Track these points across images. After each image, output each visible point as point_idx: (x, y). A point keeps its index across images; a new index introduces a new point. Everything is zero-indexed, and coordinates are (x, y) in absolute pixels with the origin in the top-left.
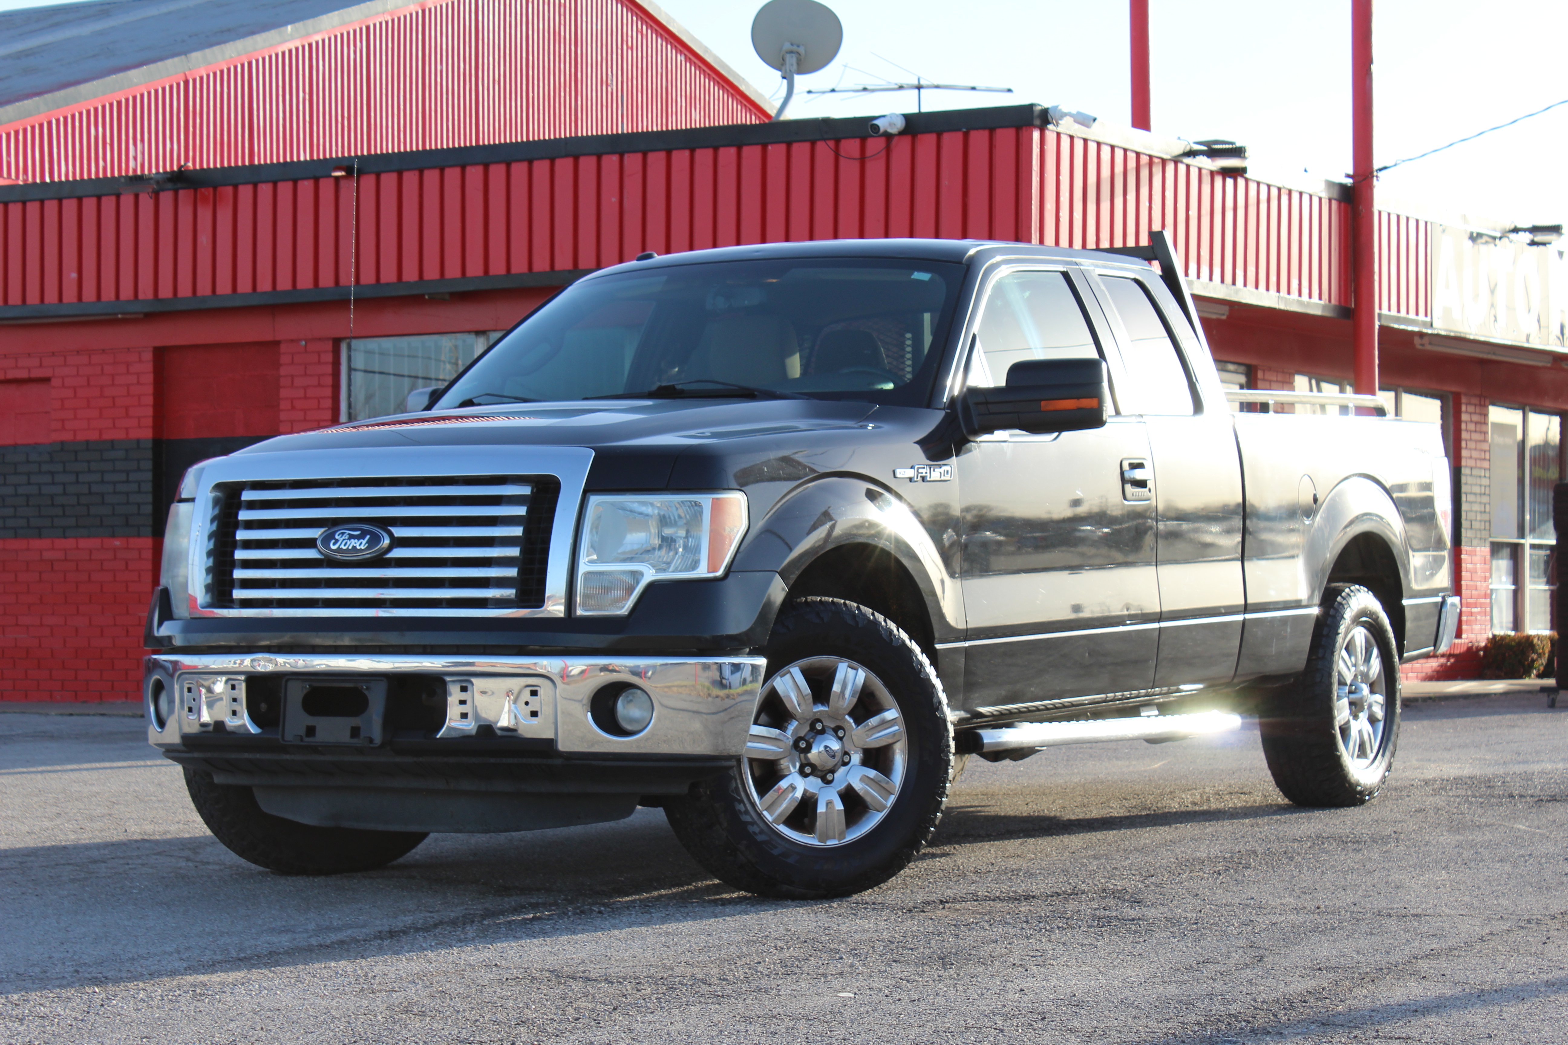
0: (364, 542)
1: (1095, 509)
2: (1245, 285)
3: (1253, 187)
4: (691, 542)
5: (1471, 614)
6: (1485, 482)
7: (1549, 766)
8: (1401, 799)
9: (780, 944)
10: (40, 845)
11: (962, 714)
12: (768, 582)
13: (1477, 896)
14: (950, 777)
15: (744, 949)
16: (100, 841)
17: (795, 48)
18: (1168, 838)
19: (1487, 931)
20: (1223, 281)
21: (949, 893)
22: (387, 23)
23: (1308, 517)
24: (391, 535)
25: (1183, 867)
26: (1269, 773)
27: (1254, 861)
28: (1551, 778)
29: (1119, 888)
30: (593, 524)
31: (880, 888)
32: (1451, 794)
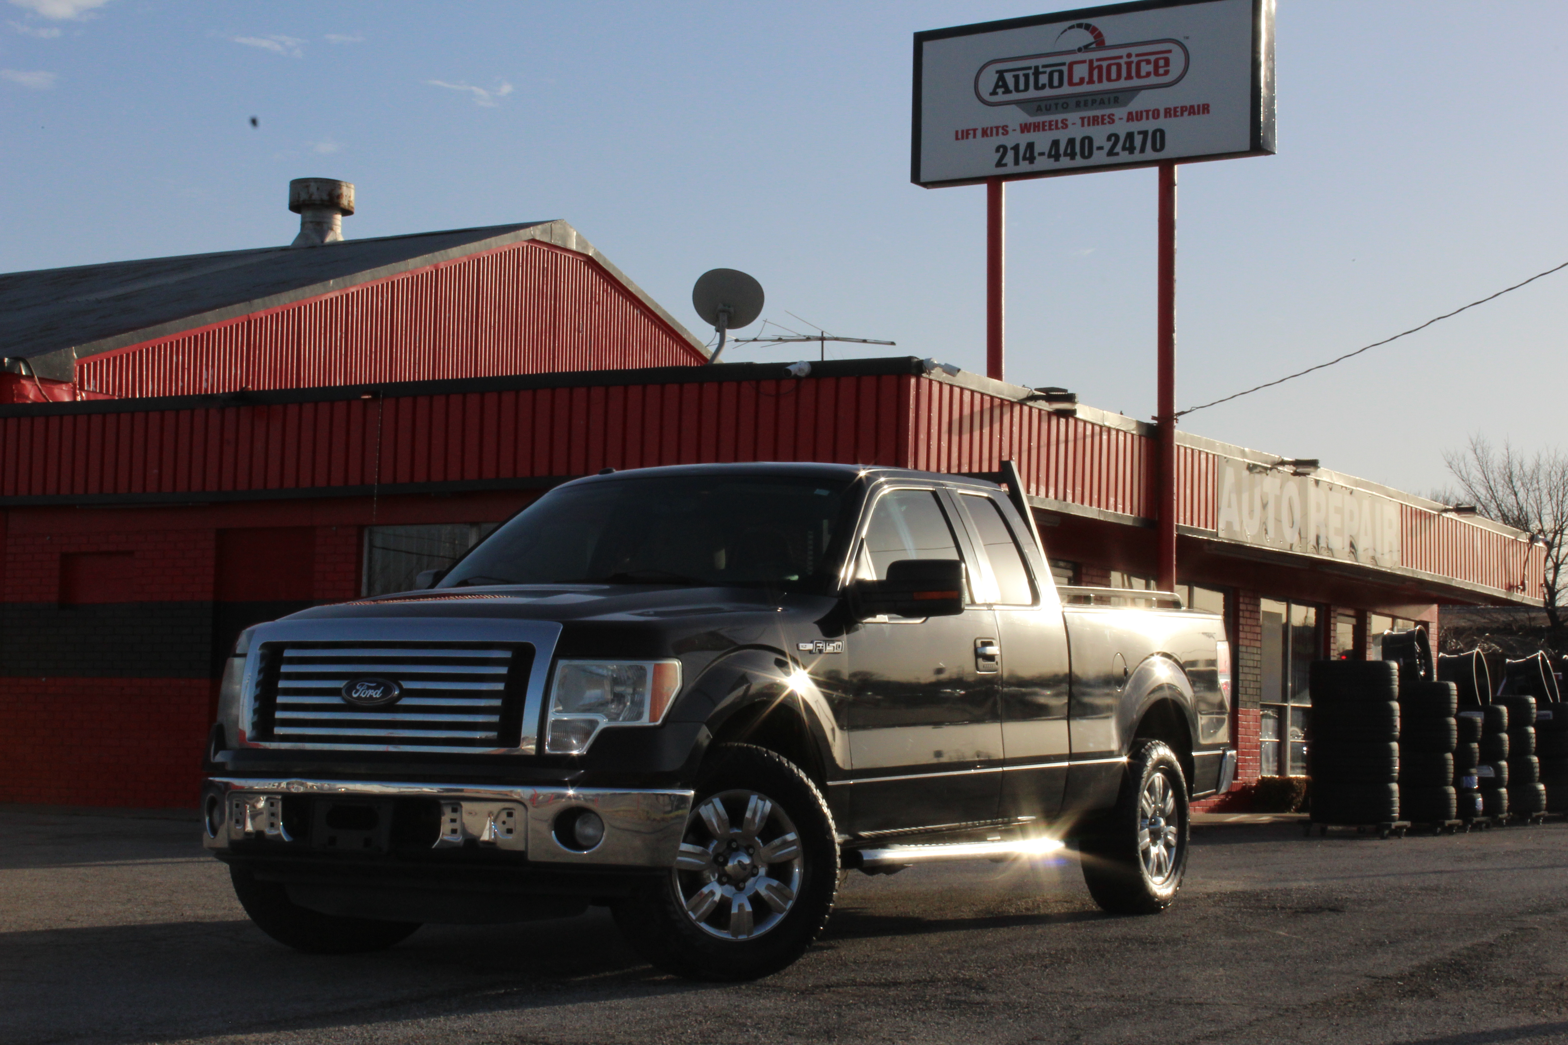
0: (379, 692)
1: (955, 676)
2: (1073, 501)
3: (1081, 425)
4: (637, 698)
5: (1245, 761)
6: (1257, 657)
7: (1304, 884)
8: (1189, 909)
9: (700, 1018)
10: (114, 925)
11: (847, 837)
12: (697, 730)
13: (1246, 989)
14: (837, 887)
15: (671, 1022)
16: (162, 922)
17: (727, 308)
18: (1007, 937)
19: (1254, 1018)
20: (1056, 497)
21: (834, 979)
22: (408, 280)
23: (1120, 686)
24: (400, 687)
25: (1018, 961)
26: (1086, 886)
27: (1074, 957)
28: (1305, 894)
29: (967, 977)
30: (560, 681)
31: (780, 974)
32: (1227, 905)
